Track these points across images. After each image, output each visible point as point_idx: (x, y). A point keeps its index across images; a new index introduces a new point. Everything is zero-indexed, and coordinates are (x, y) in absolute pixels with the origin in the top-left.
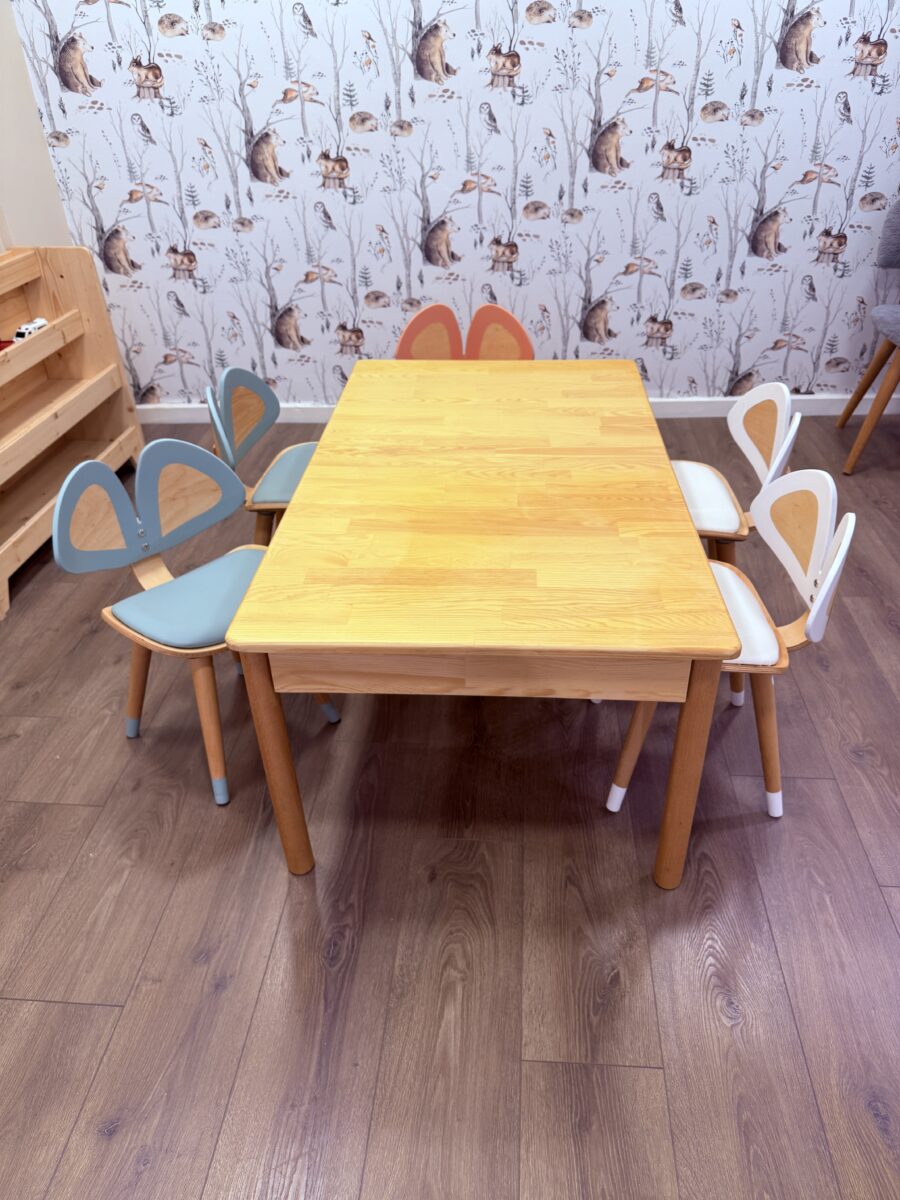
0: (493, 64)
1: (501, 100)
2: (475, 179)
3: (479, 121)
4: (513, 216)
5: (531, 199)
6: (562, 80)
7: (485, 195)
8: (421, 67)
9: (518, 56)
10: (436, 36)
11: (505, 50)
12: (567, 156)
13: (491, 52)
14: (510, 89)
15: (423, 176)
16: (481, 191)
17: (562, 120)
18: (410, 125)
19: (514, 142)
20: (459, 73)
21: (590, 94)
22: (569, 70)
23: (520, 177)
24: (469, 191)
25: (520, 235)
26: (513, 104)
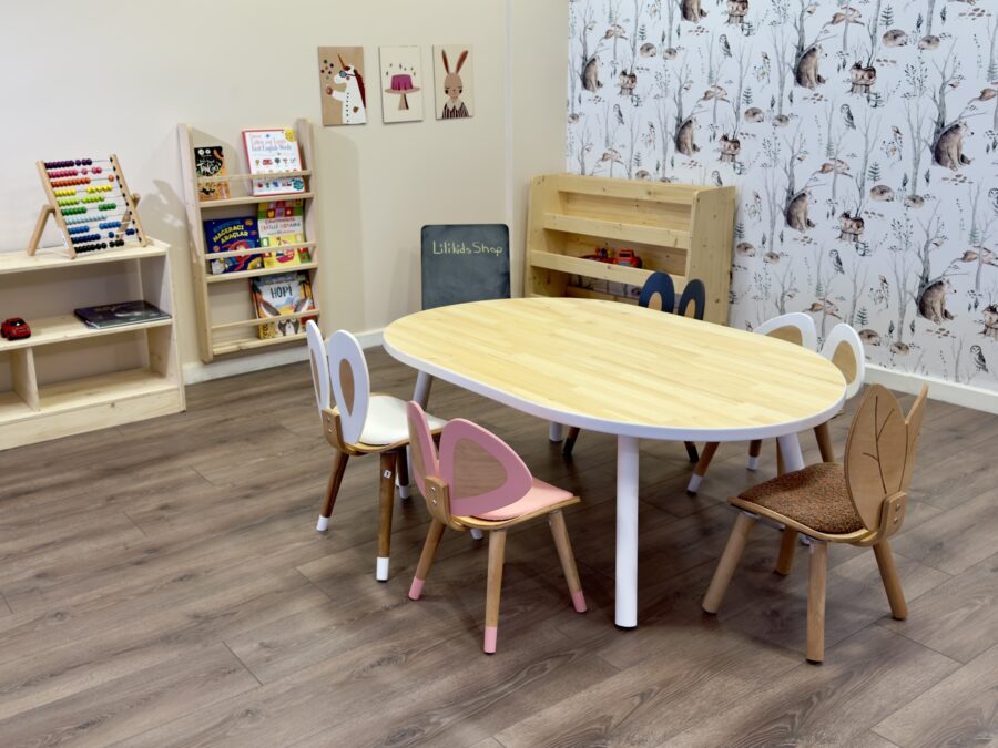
0: (854, 76)
1: (858, 103)
2: (832, 163)
3: (840, 118)
4: (862, 196)
5: (878, 183)
6: (910, 89)
7: (839, 176)
8: (800, 77)
9: (874, 70)
10: (813, 56)
11: (864, 66)
12: (911, 150)
13: (853, 68)
14: (866, 95)
15: (793, 158)
16: (837, 173)
17: (909, 120)
18: (787, 119)
19: (866, 135)
20: (827, 82)
21: (935, 101)
22: (917, 82)
23: (870, 164)
24: (827, 172)
25: (867, 212)
26: (868, 106)
